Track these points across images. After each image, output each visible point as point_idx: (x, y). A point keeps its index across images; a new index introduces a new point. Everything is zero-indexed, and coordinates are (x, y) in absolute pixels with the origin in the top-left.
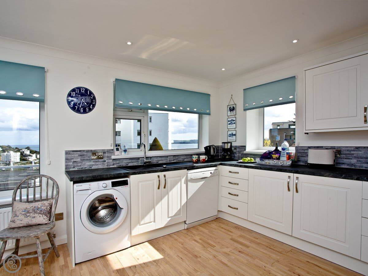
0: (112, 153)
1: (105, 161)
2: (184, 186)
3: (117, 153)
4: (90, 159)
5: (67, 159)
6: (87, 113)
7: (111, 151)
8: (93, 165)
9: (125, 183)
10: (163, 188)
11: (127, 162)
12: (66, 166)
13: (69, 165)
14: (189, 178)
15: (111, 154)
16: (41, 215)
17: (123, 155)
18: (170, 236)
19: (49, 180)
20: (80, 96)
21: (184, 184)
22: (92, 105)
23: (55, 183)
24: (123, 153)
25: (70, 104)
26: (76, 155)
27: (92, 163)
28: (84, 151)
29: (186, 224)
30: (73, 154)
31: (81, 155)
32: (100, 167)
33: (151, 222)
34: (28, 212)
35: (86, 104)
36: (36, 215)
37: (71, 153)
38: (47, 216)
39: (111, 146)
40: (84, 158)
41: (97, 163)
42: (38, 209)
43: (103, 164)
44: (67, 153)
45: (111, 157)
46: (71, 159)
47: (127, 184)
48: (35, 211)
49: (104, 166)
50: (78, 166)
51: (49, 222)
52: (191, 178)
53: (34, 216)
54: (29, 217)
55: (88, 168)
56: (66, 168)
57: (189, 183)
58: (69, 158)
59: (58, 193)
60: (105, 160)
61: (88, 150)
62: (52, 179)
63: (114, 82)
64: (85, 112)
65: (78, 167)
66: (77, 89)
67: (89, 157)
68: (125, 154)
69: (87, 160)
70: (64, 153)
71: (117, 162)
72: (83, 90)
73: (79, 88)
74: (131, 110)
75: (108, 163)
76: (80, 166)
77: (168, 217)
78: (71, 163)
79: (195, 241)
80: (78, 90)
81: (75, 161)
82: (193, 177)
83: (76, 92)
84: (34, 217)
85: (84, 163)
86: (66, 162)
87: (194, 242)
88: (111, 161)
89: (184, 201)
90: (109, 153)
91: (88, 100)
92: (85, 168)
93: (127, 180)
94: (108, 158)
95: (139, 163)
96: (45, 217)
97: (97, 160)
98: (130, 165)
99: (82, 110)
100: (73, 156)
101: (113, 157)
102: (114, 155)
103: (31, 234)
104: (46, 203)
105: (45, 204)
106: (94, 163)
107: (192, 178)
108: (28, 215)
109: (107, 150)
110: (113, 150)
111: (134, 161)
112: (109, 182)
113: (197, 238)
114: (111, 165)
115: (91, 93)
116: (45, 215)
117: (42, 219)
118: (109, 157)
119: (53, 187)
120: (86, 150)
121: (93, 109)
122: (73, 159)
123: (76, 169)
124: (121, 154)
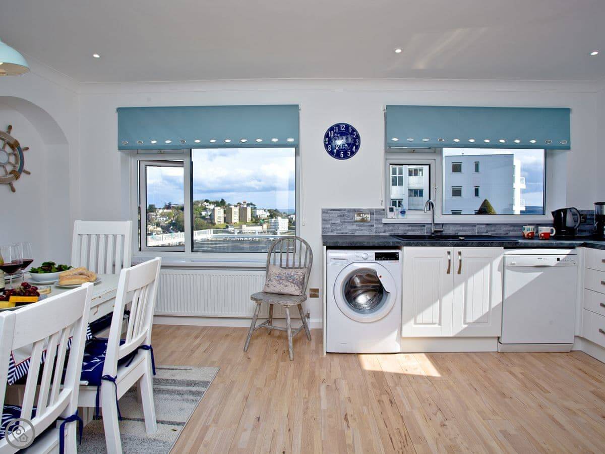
0: (384, 214)
1: (373, 226)
2: (497, 276)
3: (390, 214)
4: (352, 222)
5: (324, 220)
6: (348, 157)
7: (381, 212)
8: (356, 230)
9: (394, 257)
10: (457, 272)
11: (405, 230)
12: (323, 228)
13: (326, 228)
14: (508, 263)
15: (381, 216)
16: (293, 285)
17: (400, 219)
18: (468, 356)
19: (303, 243)
20: (339, 135)
21: (499, 270)
22: (354, 147)
23: (308, 247)
24: (400, 216)
25: (328, 148)
26: (336, 214)
27: (354, 227)
28: (345, 210)
29: (500, 342)
30: (332, 213)
31: (341, 216)
32: (366, 233)
33: (434, 324)
34: (281, 279)
35: (346, 145)
36: (288, 283)
37: (329, 212)
38: (299, 287)
39: (382, 204)
40: (345, 219)
41: (363, 228)
42: (290, 277)
43: (370, 230)
44: (324, 212)
45: (381, 220)
46: (329, 220)
47: (398, 259)
48: (289, 278)
49: (371, 232)
50: (337, 230)
51: (302, 294)
52: (512, 264)
53: (286, 284)
54: (281, 285)
55: (350, 233)
56: (323, 232)
57: (507, 272)
58: (326, 218)
59: (311, 260)
60: (372, 224)
61: (350, 209)
62: (305, 243)
63: (384, 110)
64: (346, 157)
65: (337, 232)
66: (336, 126)
67: (351, 219)
68: (403, 217)
69: (349, 222)
70: (320, 212)
71: (391, 228)
72: (342, 128)
73: (338, 126)
74: (413, 149)
75: (376, 228)
76: (340, 230)
77: (465, 323)
78: (329, 226)
79: (511, 373)
80: (337, 128)
81: (334, 223)
82: (515, 262)
83: (335, 130)
84: (286, 286)
85: (344, 226)
86: (323, 224)
87: (507, 373)
88: (382, 226)
89: (497, 300)
90: (379, 214)
91: (350, 140)
92: (346, 233)
93: (398, 253)
94: (376, 221)
95: (425, 232)
96: (297, 288)
97: (362, 223)
98: (410, 233)
99: (342, 155)
100: (331, 215)
101: (385, 221)
102: (387, 218)
103: (281, 302)
104: (300, 272)
105: (297, 272)
106: (357, 228)
107: (514, 264)
108: (281, 281)
109: (376, 209)
110: (384, 210)
111: (417, 228)
112: (372, 253)
113: (517, 371)
114: (381, 232)
115: (354, 130)
116: (298, 286)
117: (293, 289)
118: (379, 221)
119: (306, 252)
120: (347, 209)
121: (356, 152)
122: (331, 220)
123: (335, 234)
124: (398, 217)
